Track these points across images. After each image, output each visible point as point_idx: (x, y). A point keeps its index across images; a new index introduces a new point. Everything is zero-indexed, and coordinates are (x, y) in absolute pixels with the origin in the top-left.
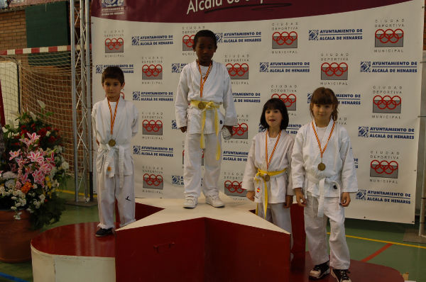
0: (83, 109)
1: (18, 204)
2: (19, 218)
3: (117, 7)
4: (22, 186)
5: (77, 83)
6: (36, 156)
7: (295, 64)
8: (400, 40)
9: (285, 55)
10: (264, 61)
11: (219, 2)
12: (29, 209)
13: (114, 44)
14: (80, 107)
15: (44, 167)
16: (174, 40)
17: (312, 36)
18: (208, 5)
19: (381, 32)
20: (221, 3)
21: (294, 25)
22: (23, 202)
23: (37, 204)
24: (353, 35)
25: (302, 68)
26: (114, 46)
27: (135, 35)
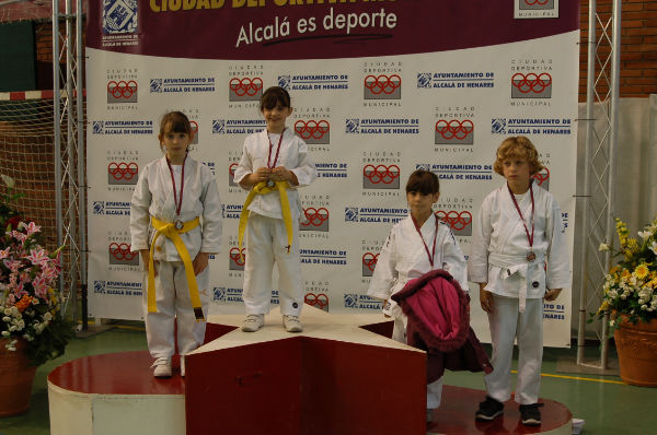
0: (71, 189)
1: (12, 328)
2: (13, 349)
3: (128, 34)
4: (17, 300)
5: (63, 147)
6: (39, 256)
7: (398, 121)
8: (546, 88)
9: (383, 109)
10: (352, 117)
11: (285, 30)
12: (27, 336)
13: (122, 91)
14: (66, 184)
15: (49, 273)
16: (216, 85)
17: (422, 82)
18: (268, 34)
19: (520, 78)
20: (288, 32)
21: (396, 66)
22: (19, 324)
23: (39, 327)
24: (483, 81)
25: (408, 127)
26: (122, 93)
27: (156, 76)
